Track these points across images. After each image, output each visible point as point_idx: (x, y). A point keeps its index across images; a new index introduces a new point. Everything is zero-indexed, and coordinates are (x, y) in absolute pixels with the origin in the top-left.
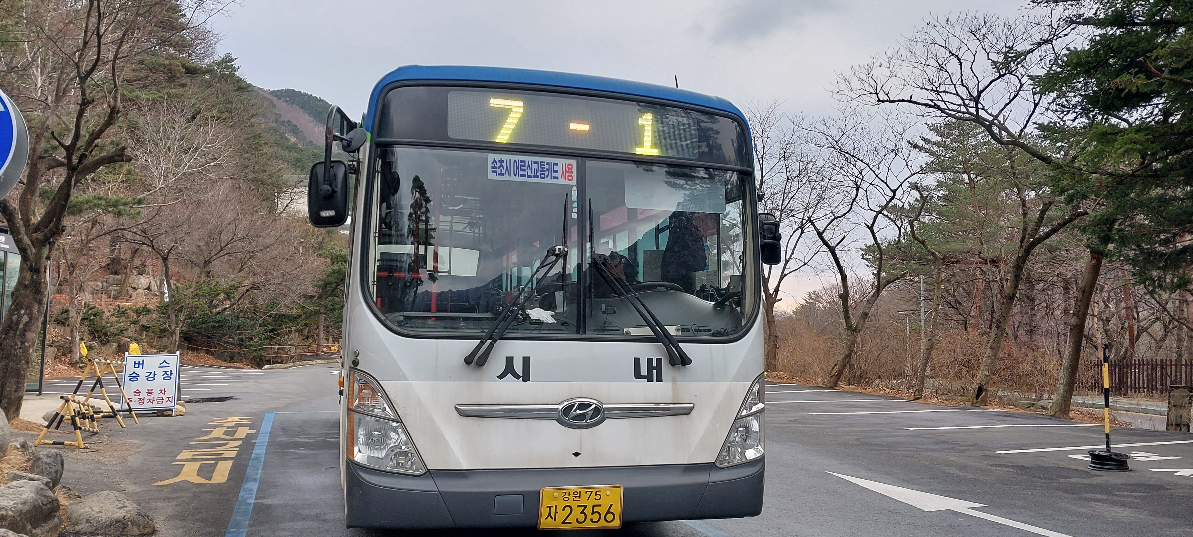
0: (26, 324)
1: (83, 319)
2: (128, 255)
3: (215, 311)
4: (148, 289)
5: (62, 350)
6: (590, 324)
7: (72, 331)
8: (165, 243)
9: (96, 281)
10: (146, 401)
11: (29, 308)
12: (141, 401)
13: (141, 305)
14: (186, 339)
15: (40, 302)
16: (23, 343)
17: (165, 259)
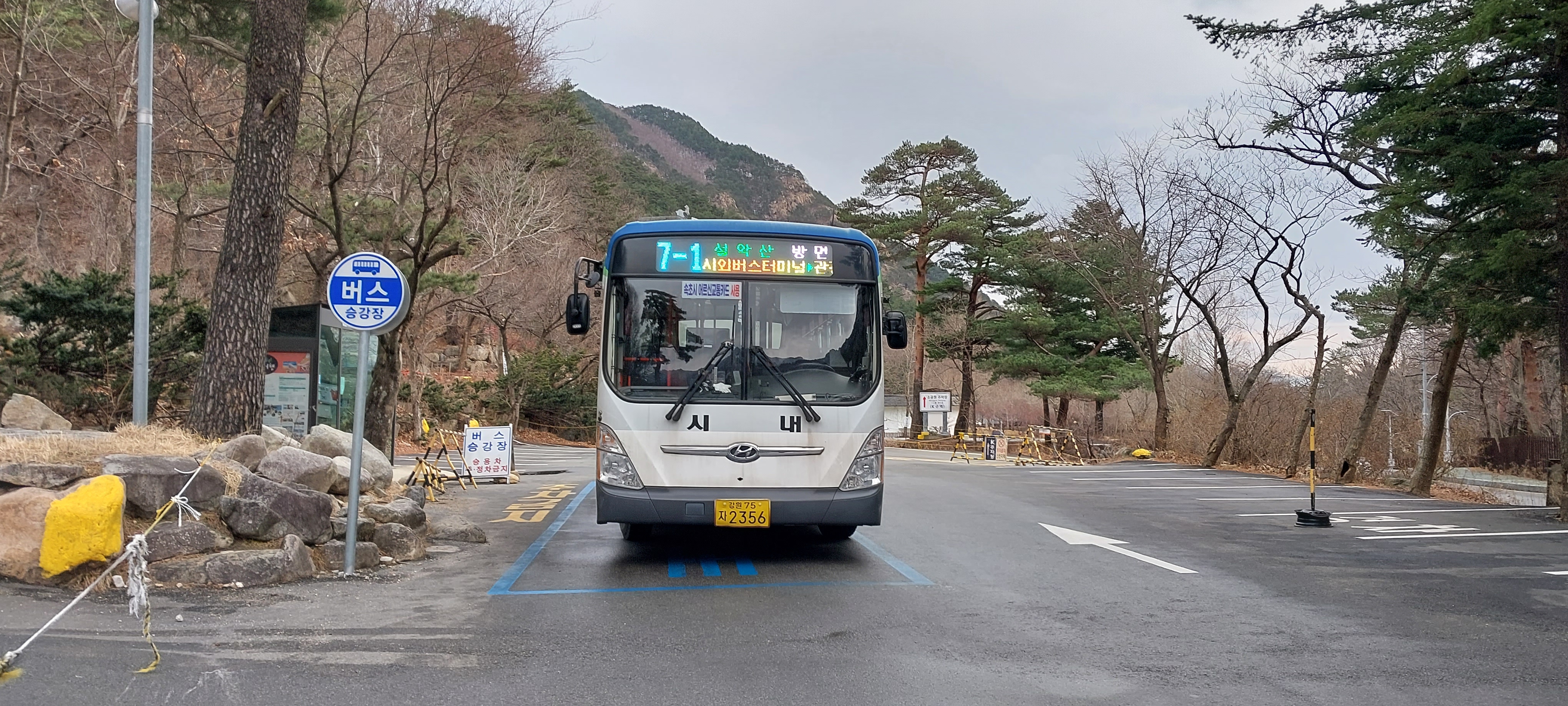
0: (385, 398)
1: (423, 395)
2: (465, 322)
3: (557, 384)
4: (488, 360)
5: (404, 427)
6: (751, 393)
7: (414, 407)
8: (501, 313)
9: (433, 352)
10: (484, 469)
11: (387, 384)
12: (480, 469)
13: (479, 379)
14: (527, 416)
15: (395, 379)
16: (383, 414)
17: (503, 329)
